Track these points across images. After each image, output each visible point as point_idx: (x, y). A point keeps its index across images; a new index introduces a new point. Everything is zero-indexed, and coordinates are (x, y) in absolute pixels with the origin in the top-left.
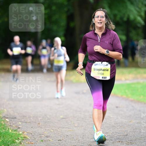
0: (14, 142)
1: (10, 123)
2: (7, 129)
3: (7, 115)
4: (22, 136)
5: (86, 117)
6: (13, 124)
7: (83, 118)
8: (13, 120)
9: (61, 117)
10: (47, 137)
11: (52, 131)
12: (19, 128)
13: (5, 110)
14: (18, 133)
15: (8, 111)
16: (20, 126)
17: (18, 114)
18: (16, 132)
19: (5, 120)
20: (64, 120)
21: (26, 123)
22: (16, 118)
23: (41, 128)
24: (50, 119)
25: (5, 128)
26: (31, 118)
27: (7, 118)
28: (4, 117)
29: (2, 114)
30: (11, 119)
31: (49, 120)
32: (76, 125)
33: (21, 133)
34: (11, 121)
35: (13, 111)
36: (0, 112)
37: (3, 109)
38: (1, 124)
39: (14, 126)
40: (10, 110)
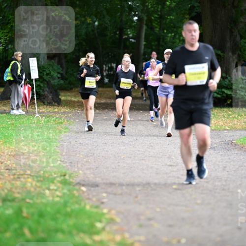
0: (92, 226)
1: (88, 195)
2: (83, 204)
3: (84, 181)
4: (107, 216)
5: (216, 189)
6: (94, 196)
7: (211, 191)
8: (92, 189)
9: (175, 187)
10: (150, 219)
11: (158, 210)
12: (103, 203)
13: (81, 172)
14: (100, 211)
15: (85, 174)
16: (105, 200)
17: (103, 179)
18: (95, 210)
19: (80, 188)
20: (179, 191)
21: (115, 194)
23: (140, 204)
24: (155, 190)
25: (79, 202)
26: (124, 187)
27: (83, 185)
28: (79, 184)
29: (75, 179)
30: (90, 188)
31: (153, 192)
32: (199, 201)
33: (105, 211)
34: (90, 190)
35: (94, 174)
36: (72, 175)
37: (76, 169)
38: (74, 195)
39: (94, 199)
40: (88, 172)
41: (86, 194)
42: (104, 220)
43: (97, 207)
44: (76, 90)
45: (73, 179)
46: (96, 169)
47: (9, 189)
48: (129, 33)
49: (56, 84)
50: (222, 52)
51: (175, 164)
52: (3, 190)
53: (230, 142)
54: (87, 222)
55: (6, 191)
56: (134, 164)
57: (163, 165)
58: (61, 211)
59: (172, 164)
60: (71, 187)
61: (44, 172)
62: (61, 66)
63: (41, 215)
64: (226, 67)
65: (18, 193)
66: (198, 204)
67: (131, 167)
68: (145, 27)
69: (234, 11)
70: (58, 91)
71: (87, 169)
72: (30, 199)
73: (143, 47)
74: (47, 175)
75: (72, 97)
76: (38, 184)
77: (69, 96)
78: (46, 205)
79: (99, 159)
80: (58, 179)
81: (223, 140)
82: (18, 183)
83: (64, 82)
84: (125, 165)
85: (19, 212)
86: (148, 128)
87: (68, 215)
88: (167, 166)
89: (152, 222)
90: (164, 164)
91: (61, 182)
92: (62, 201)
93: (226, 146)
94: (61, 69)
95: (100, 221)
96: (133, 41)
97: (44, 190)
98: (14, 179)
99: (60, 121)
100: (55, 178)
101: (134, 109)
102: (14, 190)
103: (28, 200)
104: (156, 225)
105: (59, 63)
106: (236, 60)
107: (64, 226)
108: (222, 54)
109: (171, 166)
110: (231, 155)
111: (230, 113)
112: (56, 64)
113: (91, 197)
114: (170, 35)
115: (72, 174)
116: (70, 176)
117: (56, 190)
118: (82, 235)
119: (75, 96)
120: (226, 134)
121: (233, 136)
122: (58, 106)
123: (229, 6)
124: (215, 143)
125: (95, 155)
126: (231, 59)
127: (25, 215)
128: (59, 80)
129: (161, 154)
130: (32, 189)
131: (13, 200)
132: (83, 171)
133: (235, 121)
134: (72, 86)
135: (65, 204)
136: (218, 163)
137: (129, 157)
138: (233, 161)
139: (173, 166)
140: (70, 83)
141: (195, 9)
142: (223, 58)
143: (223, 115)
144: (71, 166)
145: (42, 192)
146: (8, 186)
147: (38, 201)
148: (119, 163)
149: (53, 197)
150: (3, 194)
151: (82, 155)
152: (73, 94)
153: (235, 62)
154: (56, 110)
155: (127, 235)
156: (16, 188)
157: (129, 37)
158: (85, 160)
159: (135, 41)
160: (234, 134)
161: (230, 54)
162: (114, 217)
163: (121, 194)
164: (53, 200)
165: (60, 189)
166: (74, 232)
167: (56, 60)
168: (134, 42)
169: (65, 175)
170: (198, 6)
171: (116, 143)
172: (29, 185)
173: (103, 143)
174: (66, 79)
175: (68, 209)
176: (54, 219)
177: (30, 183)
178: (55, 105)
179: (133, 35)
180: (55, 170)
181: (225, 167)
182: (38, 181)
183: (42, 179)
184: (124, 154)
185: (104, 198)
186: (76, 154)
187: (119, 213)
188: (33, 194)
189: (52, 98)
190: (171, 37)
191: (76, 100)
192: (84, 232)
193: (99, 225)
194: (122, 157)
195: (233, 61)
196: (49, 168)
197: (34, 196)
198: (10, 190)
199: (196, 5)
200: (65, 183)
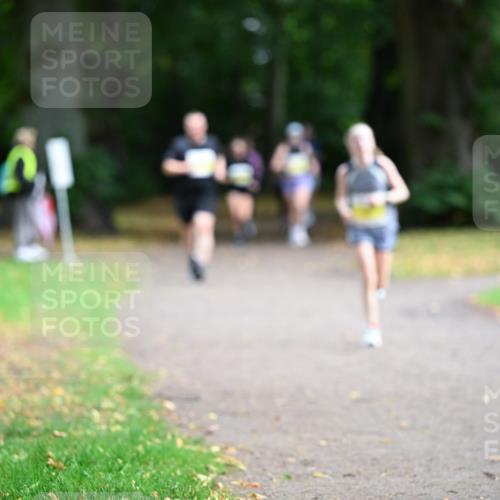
0: (191, 480)
1: (180, 418)
2: (169, 437)
3: (169, 388)
4: (219, 460)
6: (190, 420)
8: (188, 405)
9: (355, 395)
10: (306, 463)
11: (323, 443)
12: (209, 433)
13: (163, 373)
14: (205, 450)
15: (171, 375)
16: (214, 428)
17: (208, 385)
18: (194, 448)
19: (161, 404)
20: (364, 405)
21: (234, 414)
22: (196, 399)
23: (286, 432)
24: (314, 403)
25: (161, 434)
26: (252, 401)
27: (170, 399)
28: (162, 396)
30: (182, 403)
31: (311, 407)
32: (405, 424)
33: (215, 449)
34: (183, 408)
38: (150, 420)
39: (192, 426)
41: (174, 416)
42: (212, 467)
43: (196, 442)
47: (17, 410)
52: (6, 413)
55: (12, 415)
58: (125, 454)
60: (144, 402)
63: (85, 462)
65: (37, 418)
66: (403, 429)
71: (177, 365)
72: (60, 430)
76: (78, 399)
78: (94, 442)
80: (118, 387)
82: (36, 398)
85: (39, 457)
87: (141, 460)
89: (310, 469)
91: (123, 394)
92: (127, 431)
95: (207, 471)
97: (89, 411)
98: (28, 391)
100: (111, 385)
102: (28, 412)
103: (57, 433)
113: (184, 421)
116: (142, 381)
117: (113, 410)
130: (66, 410)
131: (27, 433)
132: (167, 369)
135: (134, 438)
145: (86, 414)
146: (16, 404)
147: (79, 433)
149: (108, 423)
150: (6, 421)
156: (33, 408)
162: (233, 461)
163: (247, 414)
164: (109, 430)
165: (123, 408)
169: (129, 379)
172: (58, 401)
175: (140, 448)
177: (60, 396)
182: (76, 393)
183: (84, 388)
185: (212, 422)
187: (242, 452)
188: (67, 420)
193: (203, 478)
197: (69, 424)
198: (20, 414)
200: (131, 395)
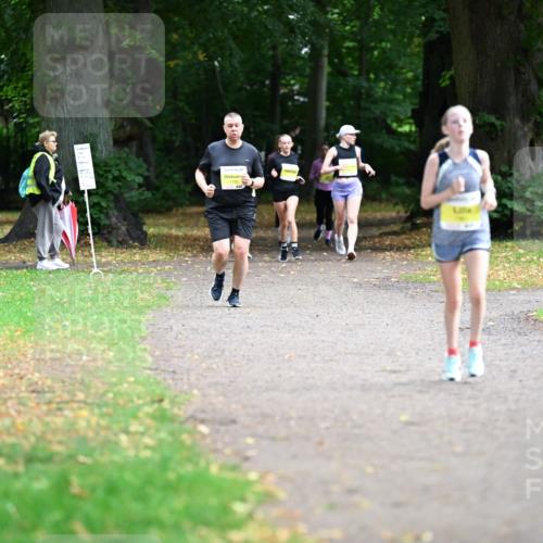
0: (225, 509)
1: (214, 441)
2: (202, 463)
3: (203, 411)
4: (259, 488)
5: (496, 421)
6: (226, 445)
7: (484, 425)
8: (223, 428)
9: (404, 418)
10: (351, 491)
11: (370, 470)
12: (247, 459)
13: (195, 392)
14: (240, 478)
15: (205, 396)
16: (251, 453)
17: (245, 407)
18: (229, 475)
19: (195, 428)
20: (414, 428)
21: (273, 439)
22: (234, 422)
23: (330, 458)
24: (360, 426)
25: (194, 459)
26: (293, 423)
27: (203, 421)
28: (193, 418)
29: (183, 407)
30: (218, 427)
31: (356, 431)
32: (459, 449)
33: (253, 476)
34: (218, 431)
35: (225, 396)
36: (178, 400)
37: (186, 387)
38: (182, 443)
39: (228, 451)
40: (212, 392)
41: (208, 441)
42: (251, 497)
43: (234, 468)
44: (181, 211)
45: (180, 409)
46: (229, 386)
47: (38, 434)
48: (292, 82)
49: (134, 199)
50: (498, 119)
51: (403, 369)
52: (26, 438)
53: (523, 316)
54: (214, 501)
55: (33, 439)
56: (312, 371)
57: (377, 371)
58: (155, 480)
59: (397, 368)
60: (176, 425)
61: (115, 395)
62: (146, 161)
63: (112, 489)
64: (509, 152)
65: (60, 443)
66: (456, 455)
67: (307, 378)
68: (327, 69)
69: (522, 27)
70: (140, 215)
71: (210, 385)
72: (86, 456)
73: (323, 114)
74: (121, 402)
75: (171, 229)
76: (103, 422)
77: (164, 225)
78: (121, 467)
79: (235, 361)
80: (148, 409)
81: (508, 311)
82: (59, 421)
83: (153, 195)
84: (292, 373)
85: (62, 484)
86: (342, 291)
87: (171, 488)
88: (385, 373)
89: (356, 498)
90: (378, 369)
91: (153, 417)
92: (157, 457)
93: (515, 326)
94: (145, 166)
95: (243, 500)
96: (302, 99)
97: (116, 434)
98: (49, 412)
99: (146, 281)
100: (139, 408)
101: (308, 249)
102: (49, 437)
103: (81, 458)
104: (366, 503)
105: (141, 153)
106: (530, 135)
107: (164, 514)
108: (498, 123)
109: (395, 372)
110: (526, 345)
111: (521, 251)
112: (133, 157)
113: (220, 445)
114: (382, 84)
115: (176, 396)
116: (173, 403)
117: (143, 434)
118: (204, 531)
119: (178, 226)
120: (512, 298)
121: (530, 302)
122: (141, 249)
123: (512, 17)
124: (490, 320)
125: (227, 353)
126: (520, 133)
127: (75, 489)
128: (140, 191)
129: (372, 347)
130: (91, 434)
131: (48, 459)
132: (200, 390)
133: (534, 269)
134: (170, 203)
135: (164, 464)
136: (497, 362)
137: (300, 356)
138: (530, 357)
139: (400, 372)
140: (166, 197)
141: (436, 24)
142: (502, 130)
143: (506, 257)
144: (173, 379)
145: (113, 438)
146: (37, 427)
147: (104, 459)
148: (279, 368)
149: (137, 448)
150: (26, 445)
151: (198, 354)
152: (174, 220)
153: (528, 140)
154: (137, 257)
155: (302, 528)
156: (55, 431)
157: (293, 91)
158: (204, 365)
159: (306, 100)
160: (532, 298)
161: (517, 121)
162: (272, 488)
163: (287, 438)
164: (136, 456)
165: (152, 431)
166: (186, 524)
167: (134, 149)
168: (303, 102)
169: (161, 401)
170: (442, 19)
171: (272, 326)
172: (82, 424)
173: (243, 328)
174: (157, 188)
175: (171, 476)
176: (141, 497)
177: (85, 419)
178: (135, 247)
179: (301, 88)
180: (140, 389)
181: (514, 371)
182: (102, 416)
183: (110, 410)
184: (291, 349)
185: (249, 447)
186: (184, 353)
187: (282, 480)
188: (92, 444)
189: (128, 230)
190: (384, 88)
191: (180, 234)
192: (207, 524)
193: (240, 508)
194: (287, 357)
195: (525, 135)
196: (125, 385)
197: (94, 449)
198: (42, 438)
199: (437, 17)
200: (162, 418)
